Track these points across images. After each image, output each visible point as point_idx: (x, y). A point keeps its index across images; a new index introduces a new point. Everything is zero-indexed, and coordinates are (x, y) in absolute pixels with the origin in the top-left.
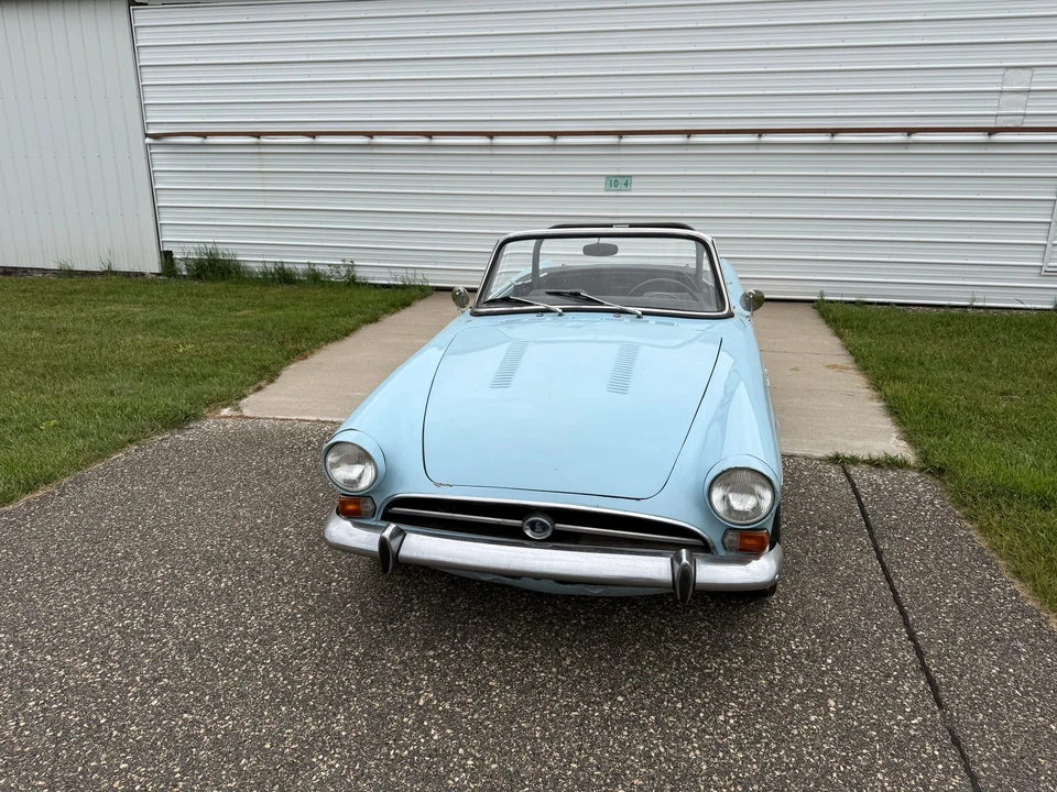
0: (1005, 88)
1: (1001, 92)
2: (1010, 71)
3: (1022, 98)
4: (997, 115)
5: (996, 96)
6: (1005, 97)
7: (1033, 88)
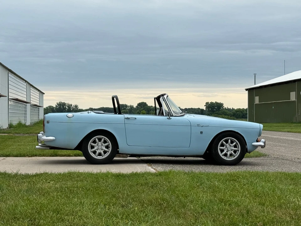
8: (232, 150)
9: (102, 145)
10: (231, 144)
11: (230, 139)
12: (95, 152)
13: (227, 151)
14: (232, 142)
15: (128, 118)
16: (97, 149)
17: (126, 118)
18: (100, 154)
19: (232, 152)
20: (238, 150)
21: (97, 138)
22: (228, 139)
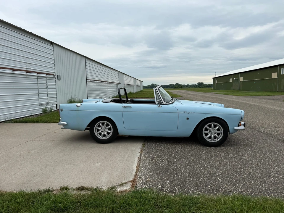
1: (26, 63)
2: (27, 58)
3: (29, 65)
4: (27, 68)
7: (31, 63)
8: (215, 133)
9: (105, 128)
10: (214, 128)
11: (213, 124)
12: (100, 134)
13: (211, 135)
14: (215, 126)
15: (124, 107)
16: (102, 132)
17: (123, 107)
18: (104, 135)
19: (216, 135)
20: (221, 133)
21: (101, 123)
22: (212, 124)
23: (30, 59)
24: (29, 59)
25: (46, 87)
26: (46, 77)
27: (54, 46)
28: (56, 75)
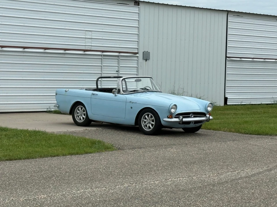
0: (87, 37)
1: (86, 38)
2: (87, 32)
3: (90, 40)
4: (85, 45)
5: (84, 39)
6: (87, 40)
7: (93, 37)
15: (93, 94)
23: (93, 32)
24: (90, 33)
25: (117, 71)
26: (118, 56)
27: (141, 6)
28: (140, 53)
